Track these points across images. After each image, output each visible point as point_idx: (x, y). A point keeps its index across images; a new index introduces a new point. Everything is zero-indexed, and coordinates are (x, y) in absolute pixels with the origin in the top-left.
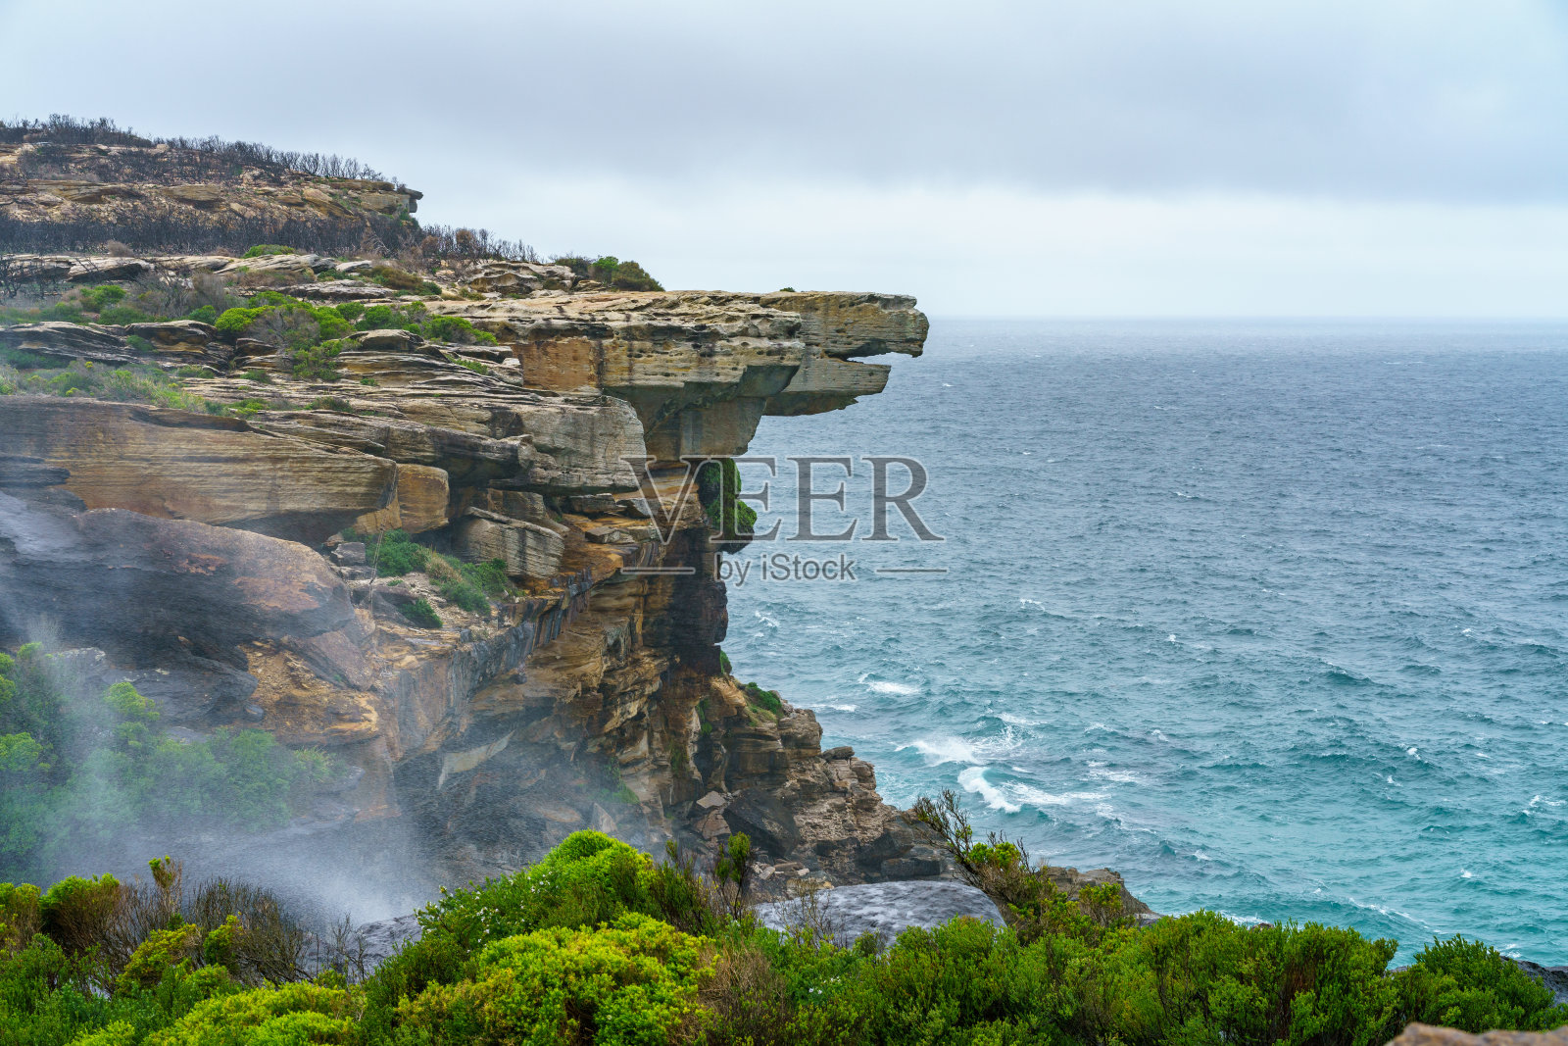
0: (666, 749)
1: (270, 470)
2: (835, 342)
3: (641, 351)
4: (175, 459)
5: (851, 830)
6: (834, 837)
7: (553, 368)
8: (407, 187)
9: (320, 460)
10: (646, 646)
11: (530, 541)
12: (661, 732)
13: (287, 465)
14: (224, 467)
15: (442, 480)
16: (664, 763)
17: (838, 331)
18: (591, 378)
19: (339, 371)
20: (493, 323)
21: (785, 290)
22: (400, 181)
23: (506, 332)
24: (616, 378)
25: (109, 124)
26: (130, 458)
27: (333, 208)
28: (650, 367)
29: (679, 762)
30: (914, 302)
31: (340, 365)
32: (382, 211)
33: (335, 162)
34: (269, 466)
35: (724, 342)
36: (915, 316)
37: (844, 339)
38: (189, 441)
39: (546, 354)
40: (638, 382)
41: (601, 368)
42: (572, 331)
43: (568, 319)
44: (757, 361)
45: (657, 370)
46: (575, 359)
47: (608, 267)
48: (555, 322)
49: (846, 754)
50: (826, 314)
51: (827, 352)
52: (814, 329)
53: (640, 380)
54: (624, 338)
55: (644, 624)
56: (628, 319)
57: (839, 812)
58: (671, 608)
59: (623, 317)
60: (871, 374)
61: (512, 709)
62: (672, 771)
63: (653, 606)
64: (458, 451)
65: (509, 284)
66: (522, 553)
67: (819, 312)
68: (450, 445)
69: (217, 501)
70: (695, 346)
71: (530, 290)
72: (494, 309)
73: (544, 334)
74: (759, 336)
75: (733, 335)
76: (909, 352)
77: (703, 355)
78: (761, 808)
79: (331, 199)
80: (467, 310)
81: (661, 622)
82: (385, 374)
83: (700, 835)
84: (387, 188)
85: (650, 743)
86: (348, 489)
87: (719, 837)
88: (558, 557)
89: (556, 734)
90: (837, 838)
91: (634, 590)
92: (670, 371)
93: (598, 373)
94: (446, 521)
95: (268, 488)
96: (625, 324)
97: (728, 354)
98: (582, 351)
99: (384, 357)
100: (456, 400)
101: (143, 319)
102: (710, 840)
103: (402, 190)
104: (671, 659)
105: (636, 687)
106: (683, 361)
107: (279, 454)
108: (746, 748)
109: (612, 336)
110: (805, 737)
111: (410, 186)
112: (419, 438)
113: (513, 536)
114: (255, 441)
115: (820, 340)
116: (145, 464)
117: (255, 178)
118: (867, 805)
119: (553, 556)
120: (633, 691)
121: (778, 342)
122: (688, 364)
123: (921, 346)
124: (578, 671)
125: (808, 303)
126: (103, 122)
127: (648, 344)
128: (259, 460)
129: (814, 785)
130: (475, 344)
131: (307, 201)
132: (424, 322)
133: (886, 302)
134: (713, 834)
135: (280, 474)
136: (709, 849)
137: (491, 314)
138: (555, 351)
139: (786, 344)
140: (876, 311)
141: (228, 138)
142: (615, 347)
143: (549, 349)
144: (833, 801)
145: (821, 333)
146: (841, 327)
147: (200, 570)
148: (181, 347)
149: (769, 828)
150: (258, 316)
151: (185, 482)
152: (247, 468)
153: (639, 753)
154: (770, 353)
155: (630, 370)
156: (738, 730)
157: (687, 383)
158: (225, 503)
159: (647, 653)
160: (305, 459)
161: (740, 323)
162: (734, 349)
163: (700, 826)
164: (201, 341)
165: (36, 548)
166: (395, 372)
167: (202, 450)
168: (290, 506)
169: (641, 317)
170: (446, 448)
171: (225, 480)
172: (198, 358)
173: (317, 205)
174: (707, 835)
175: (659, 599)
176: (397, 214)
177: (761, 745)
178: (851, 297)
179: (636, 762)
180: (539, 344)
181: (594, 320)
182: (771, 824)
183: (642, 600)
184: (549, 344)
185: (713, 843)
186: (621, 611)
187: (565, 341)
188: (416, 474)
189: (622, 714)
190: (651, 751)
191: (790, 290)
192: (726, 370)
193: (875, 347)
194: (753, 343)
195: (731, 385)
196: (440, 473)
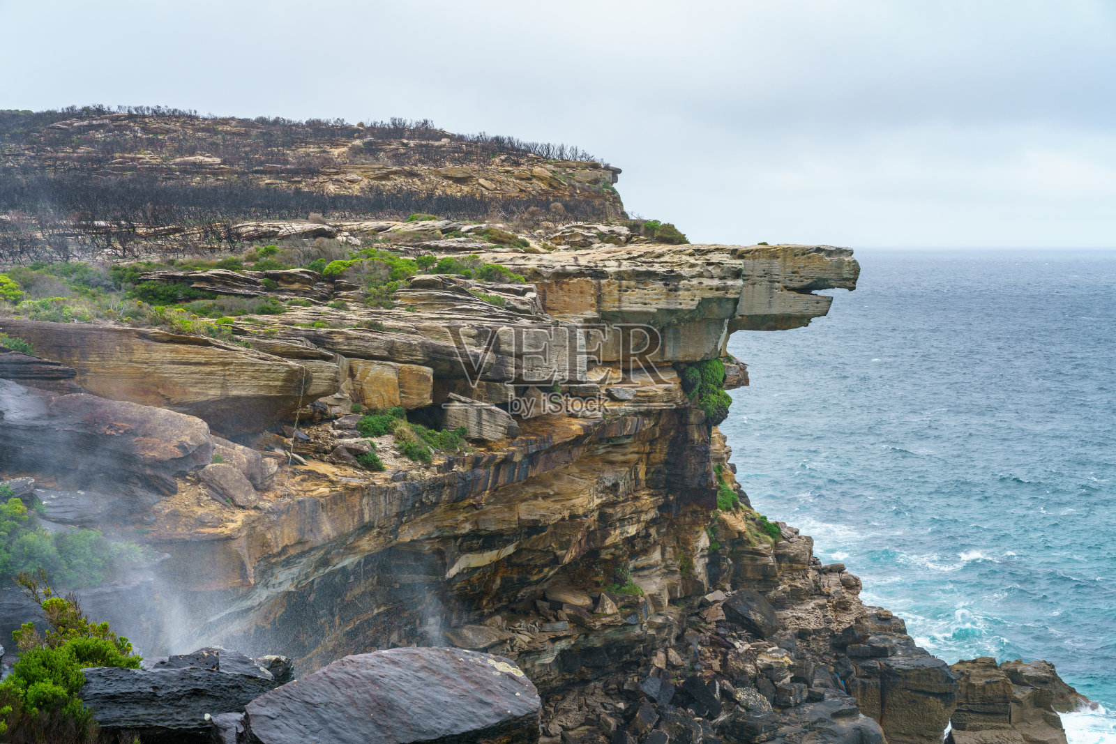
0: (676, 559)
1: (222, 370)
2: (791, 280)
3: (628, 288)
4: (163, 363)
5: (829, 622)
6: (813, 626)
7: (566, 298)
8: (611, 166)
9: (253, 364)
10: (648, 487)
11: (485, 416)
12: (674, 547)
13: (232, 367)
14: (193, 368)
15: (428, 375)
16: (674, 569)
17: (793, 273)
18: (592, 305)
19: (395, 302)
20: (526, 269)
21: (761, 244)
22: (606, 162)
23: (536, 274)
24: (610, 306)
25: (430, 123)
26: (137, 362)
27: (553, 183)
28: (633, 299)
29: (687, 568)
30: (852, 253)
31: (396, 298)
32: (589, 182)
33: (562, 149)
34: (221, 368)
35: (686, 282)
36: (849, 263)
37: (798, 278)
38: (172, 352)
39: (562, 289)
40: (624, 309)
41: (599, 299)
42: (580, 274)
43: (579, 266)
44: (708, 295)
45: (638, 300)
46: (581, 293)
47: (652, 227)
48: (568, 268)
49: (839, 569)
50: (785, 260)
51: (785, 287)
52: (776, 271)
53: (627, 307)
54: (616, 279)
55: (646, 473)
56: (620, 266)
57: (821, 609)
58: (666, 463)
59: (617, 264)
60: (818, 303)
61: (507, 526)
62: (681, 574)
63: (654, 461)
64: (438, 356)
65: (577, 239)
66: (479, 424)
67: (779, 260)
68: (433, 352)
69: (191, 389)
70: (666, 285)
71: (591, 243)
72: (529, 259)
73: (561, 276)
74: (712, 277)
75: (693, 277)
76: (845, 287)
77: (670, 290)
78: (750, 603)
79: (551, 175)
80: (511, 260)
81: (658, 472)
82: (424, 304)
83: (704, 620)
84: (595, 166)
85: (663, 554)
86: (271, 383)
87: (717, 622)
88: (504, 427)
89: (553, 544)
90: (815, 627)
91: (636, 449)
92: (647, 301)
93: (598, 302)
94: (431, 402)
95: (221, 381)
96: (617, 269)
97: (688, 290)
98: (586, 288)
99: (424, 293)
100: (459, 323)
101: (279, 268)
102: (710, 623)
103: (607, 168)
104: (666, 497)
105: (634, 515)
106: (656, 294)
107: (226, 361)
108: (746, 561)
109: (607, 277)
110: (797, 555)
111: (613, 165)
112: (413, 348)
113: (473, 412)
114: (212, 353)
115: (780, 279)
116: (145, 366)
117: (503, 161)
118: (843, 606)
119: (501, 426)
120: (631, 518)
121: (725, 281)
122: (660, 297)
123: (854, 283)
124: (568, 504)
125: (772, 254)
126: (426, 122)
127: (633, 283)
128: (215, 364)
129: (802, 589)
130: (509, 283)
131: (535, 176)
132: (477, 268)
133: (830, 253)
134: (713, 619)
135: (228, 373)
136: (708, 630)
137: (527, 262)
138: (568, 287)
139: (730, 283)
140: (821, 259)
141: (491, 133)
142: (609, 284)
143: (564, 286)
144: (818, 601)
145: (781, 274)
146: (795, 270)
147: (113, 433)
148: (296, 286)
149: (753, 617)
150: (350, 265)
151: (171, 377)
152: (207, 369)
153: (652, 561)
154: (718, 289)
155: (620, 300)
156: (740, 549)
157: (658, 309)
158: (195, 390)
159: (647, 492)
160: (243, 364)
161: (698, 269)
162: (692, 286)
163: (705, 614)
164: (309, 282)
165: (16, 417)
166: (430, 303)
167: (179, 357)
168: (235, 392)
169: (629, 264)
170: (431, 354)
171: (195, 376)
172: (305, 293)
173: (541, 179)
174: (708, 620)
175: (657, 456)
176: (601, 185)
177: (757, 560)
178: (803, 249)
179: (650, 567)
180: (557, 283)
181: (596, 266)
182: (755, 614)
183: (644, 456)
184: (564, 283)
185: (712, 626)
186: (624, 463)
187: (575, 280)
188: (411, 372)
189: (622, 534)
190: (664, 559)
191: (765, 244)
192: (686, 301)
193: (821, 284)
194: (707, 282)
195: (690, 311)
196: (428, 371)
